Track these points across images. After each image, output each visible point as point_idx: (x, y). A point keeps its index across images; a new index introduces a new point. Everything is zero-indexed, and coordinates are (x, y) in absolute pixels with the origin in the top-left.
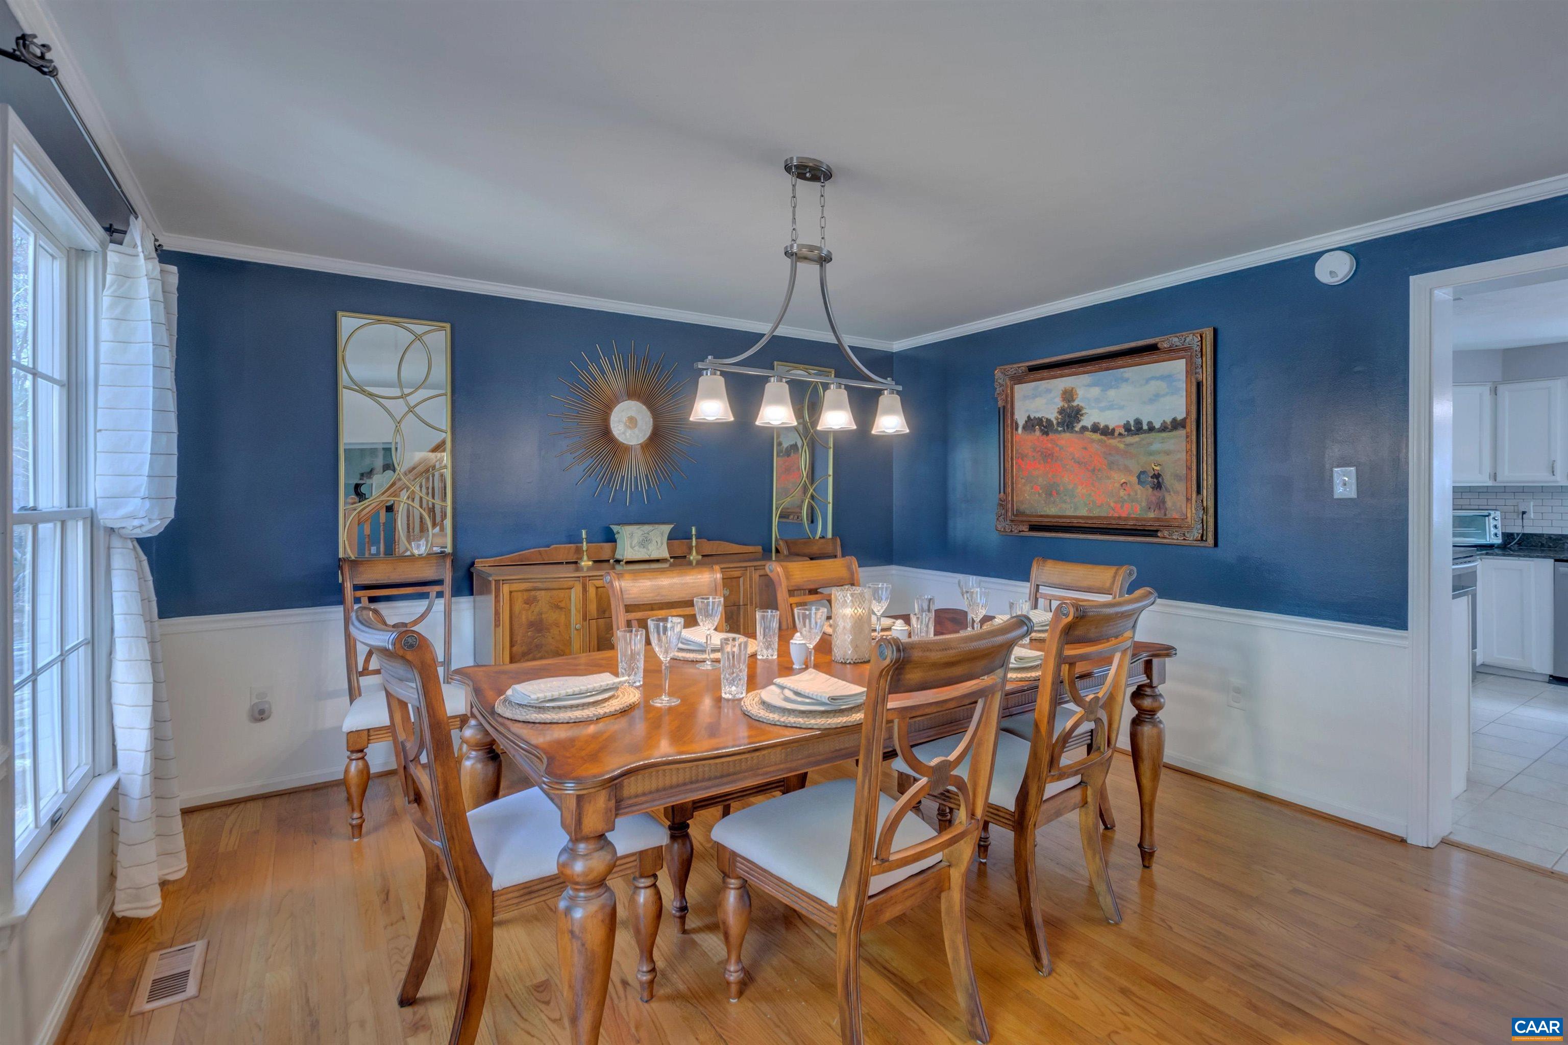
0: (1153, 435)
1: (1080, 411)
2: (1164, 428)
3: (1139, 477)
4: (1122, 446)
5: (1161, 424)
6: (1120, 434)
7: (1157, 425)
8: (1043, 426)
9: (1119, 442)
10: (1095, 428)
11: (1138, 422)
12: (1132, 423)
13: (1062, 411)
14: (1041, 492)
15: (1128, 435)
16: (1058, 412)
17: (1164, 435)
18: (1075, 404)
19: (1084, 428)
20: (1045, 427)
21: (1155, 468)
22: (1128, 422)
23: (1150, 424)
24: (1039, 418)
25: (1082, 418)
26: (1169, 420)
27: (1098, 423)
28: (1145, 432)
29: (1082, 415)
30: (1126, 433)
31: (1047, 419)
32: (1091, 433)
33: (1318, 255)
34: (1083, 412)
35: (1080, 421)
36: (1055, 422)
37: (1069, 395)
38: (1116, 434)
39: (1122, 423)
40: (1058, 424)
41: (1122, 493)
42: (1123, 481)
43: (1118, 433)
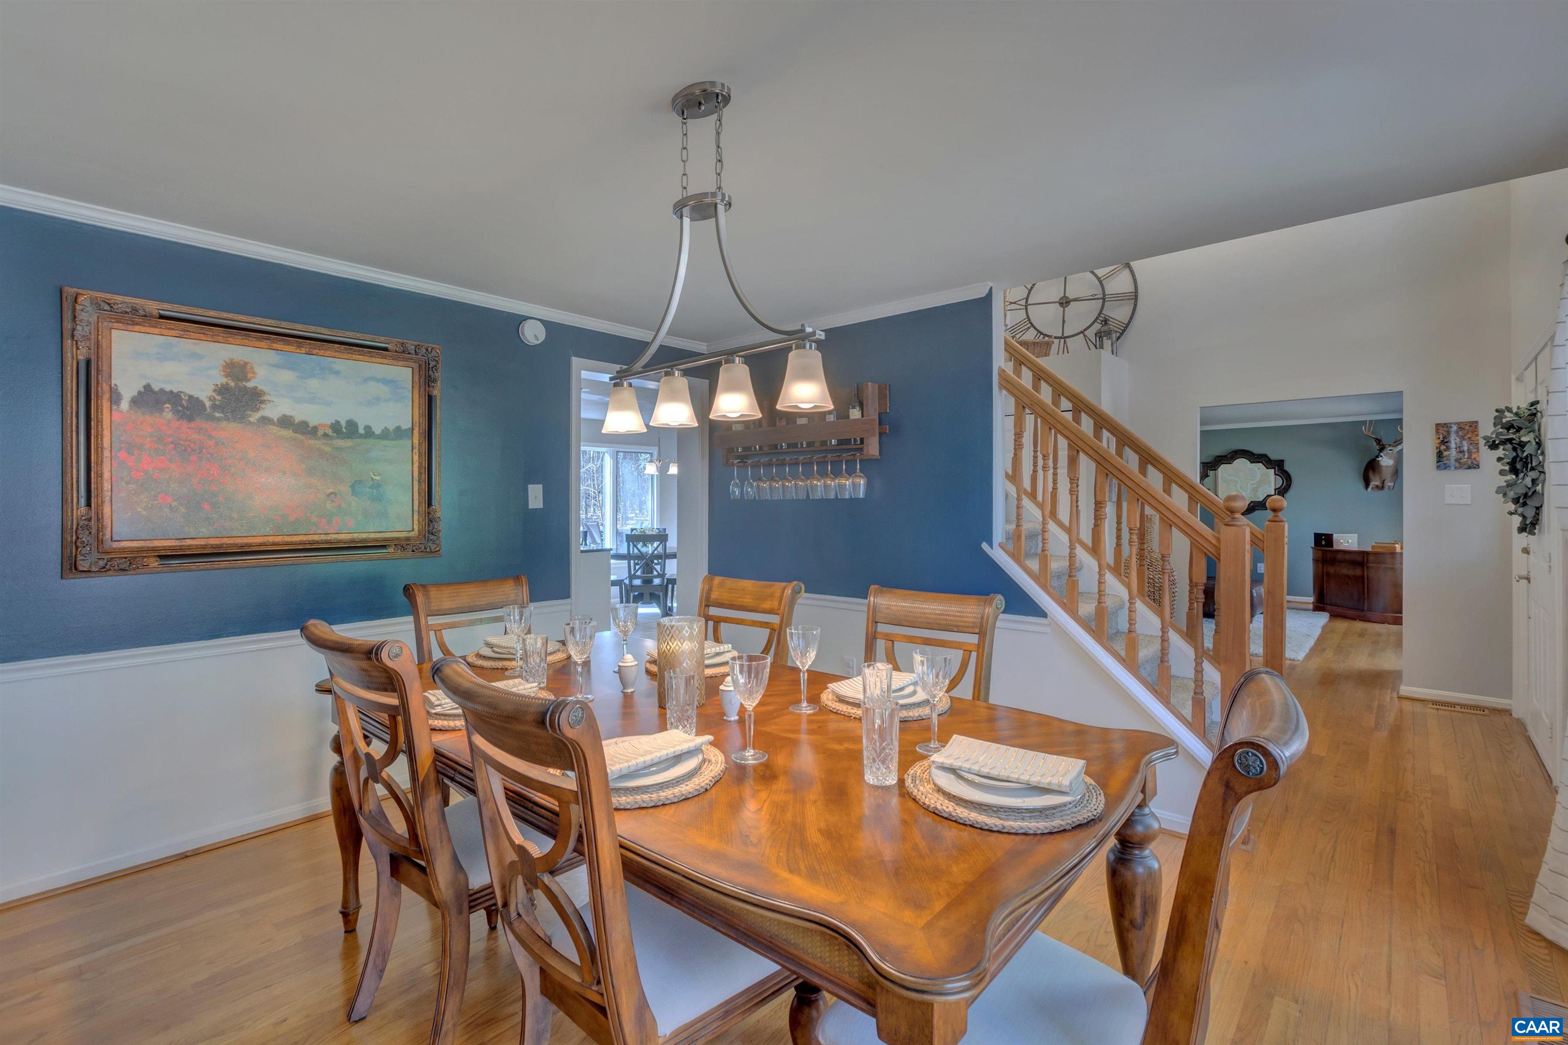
0: (371, 441)
1: (260, 397)
2: (385, 435)
3: (352, 487)
4: (328, 449)
5: (383, 430)
6: (326, 435)
7: (377, 431)
8: (182, 406)
9: (323, 444)
10: (285, 422)
11: (352, 425)
12: (343, 424)
13: (222, 390)
14: (174, 504)
15: (338, 438)
16: (215, 391)
17: (385, 442)
18: (250, 385)
19: (265, 420)
20: (187, 408)
21: (375, 477)
22: (338, 422)
23: (368, 428)
24: (172, 392)
25: (263, 406)
26: (391, 428)
27: (292, 417)
28: (361, 436)
29: (263, 402)
30: (334, 434)
31: (191, 397)
32: (278, 429)
33: (526, 318)
34: (265, 398)
35: (258, 409)
36: (208, 404)
37: (237, 371)
38: (320, 433)
39: (329, 422)
40: (214, 407)
41: (329, 505)
42: (331, 490)
43: (322, 433)
